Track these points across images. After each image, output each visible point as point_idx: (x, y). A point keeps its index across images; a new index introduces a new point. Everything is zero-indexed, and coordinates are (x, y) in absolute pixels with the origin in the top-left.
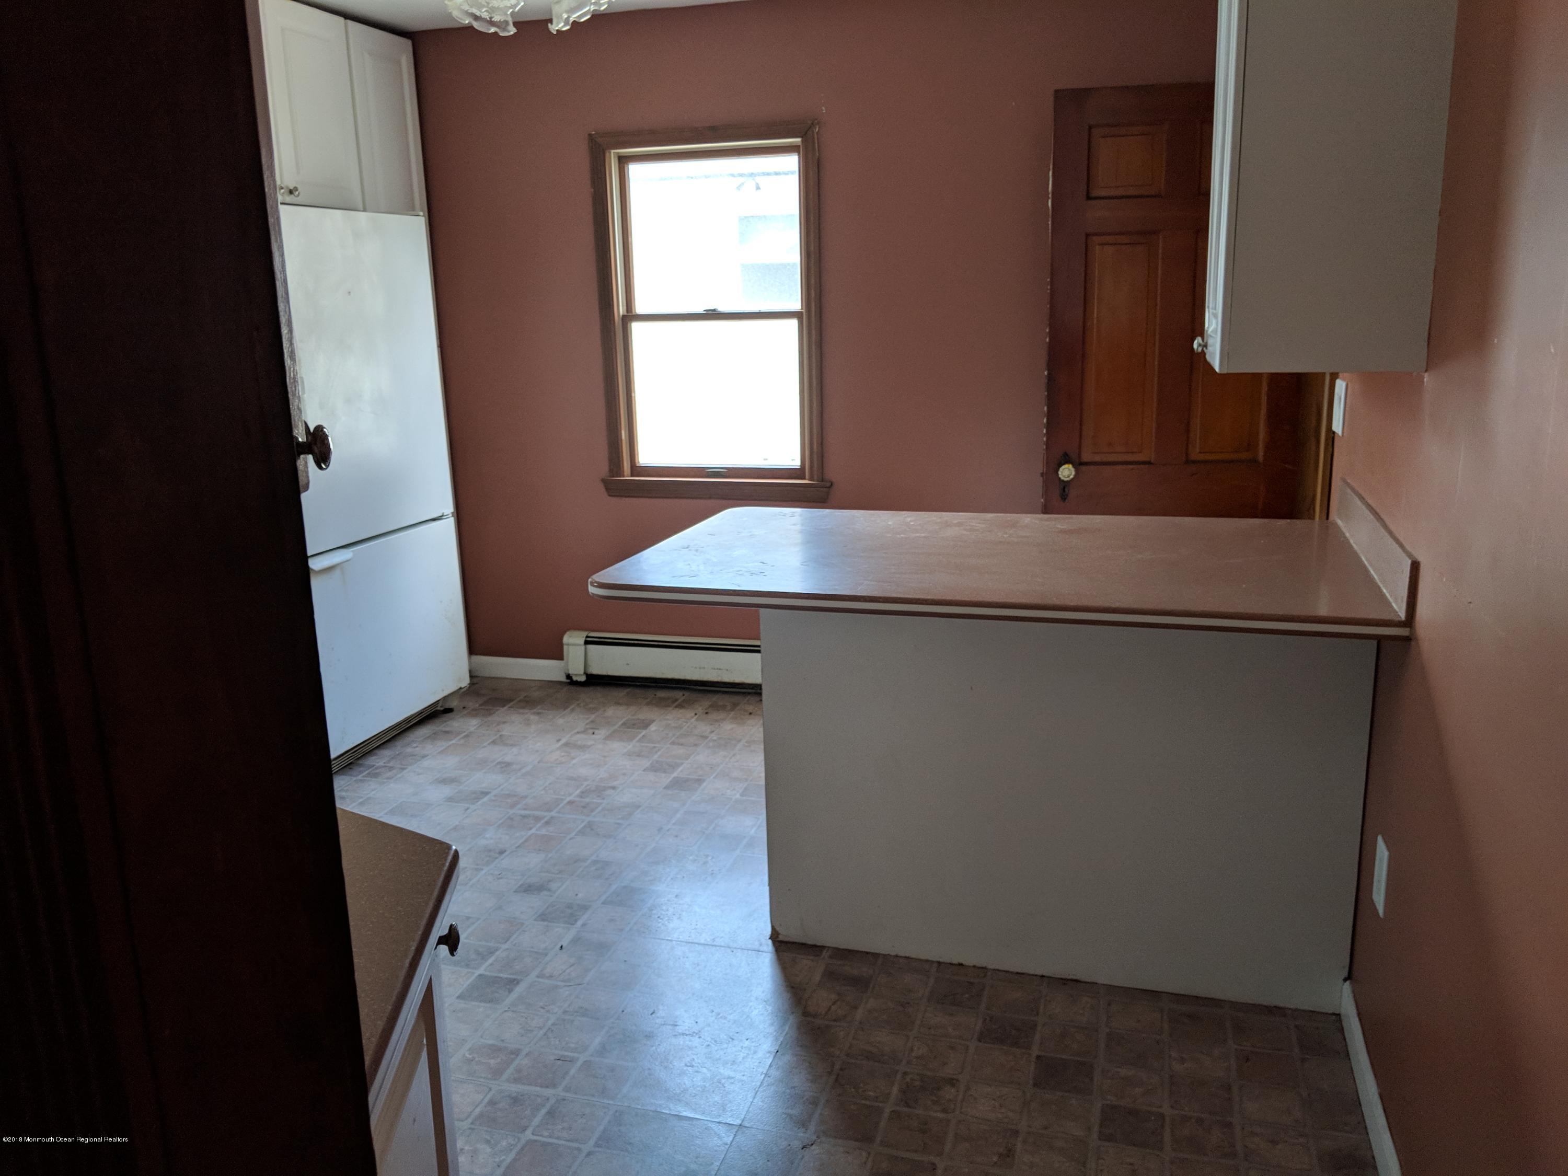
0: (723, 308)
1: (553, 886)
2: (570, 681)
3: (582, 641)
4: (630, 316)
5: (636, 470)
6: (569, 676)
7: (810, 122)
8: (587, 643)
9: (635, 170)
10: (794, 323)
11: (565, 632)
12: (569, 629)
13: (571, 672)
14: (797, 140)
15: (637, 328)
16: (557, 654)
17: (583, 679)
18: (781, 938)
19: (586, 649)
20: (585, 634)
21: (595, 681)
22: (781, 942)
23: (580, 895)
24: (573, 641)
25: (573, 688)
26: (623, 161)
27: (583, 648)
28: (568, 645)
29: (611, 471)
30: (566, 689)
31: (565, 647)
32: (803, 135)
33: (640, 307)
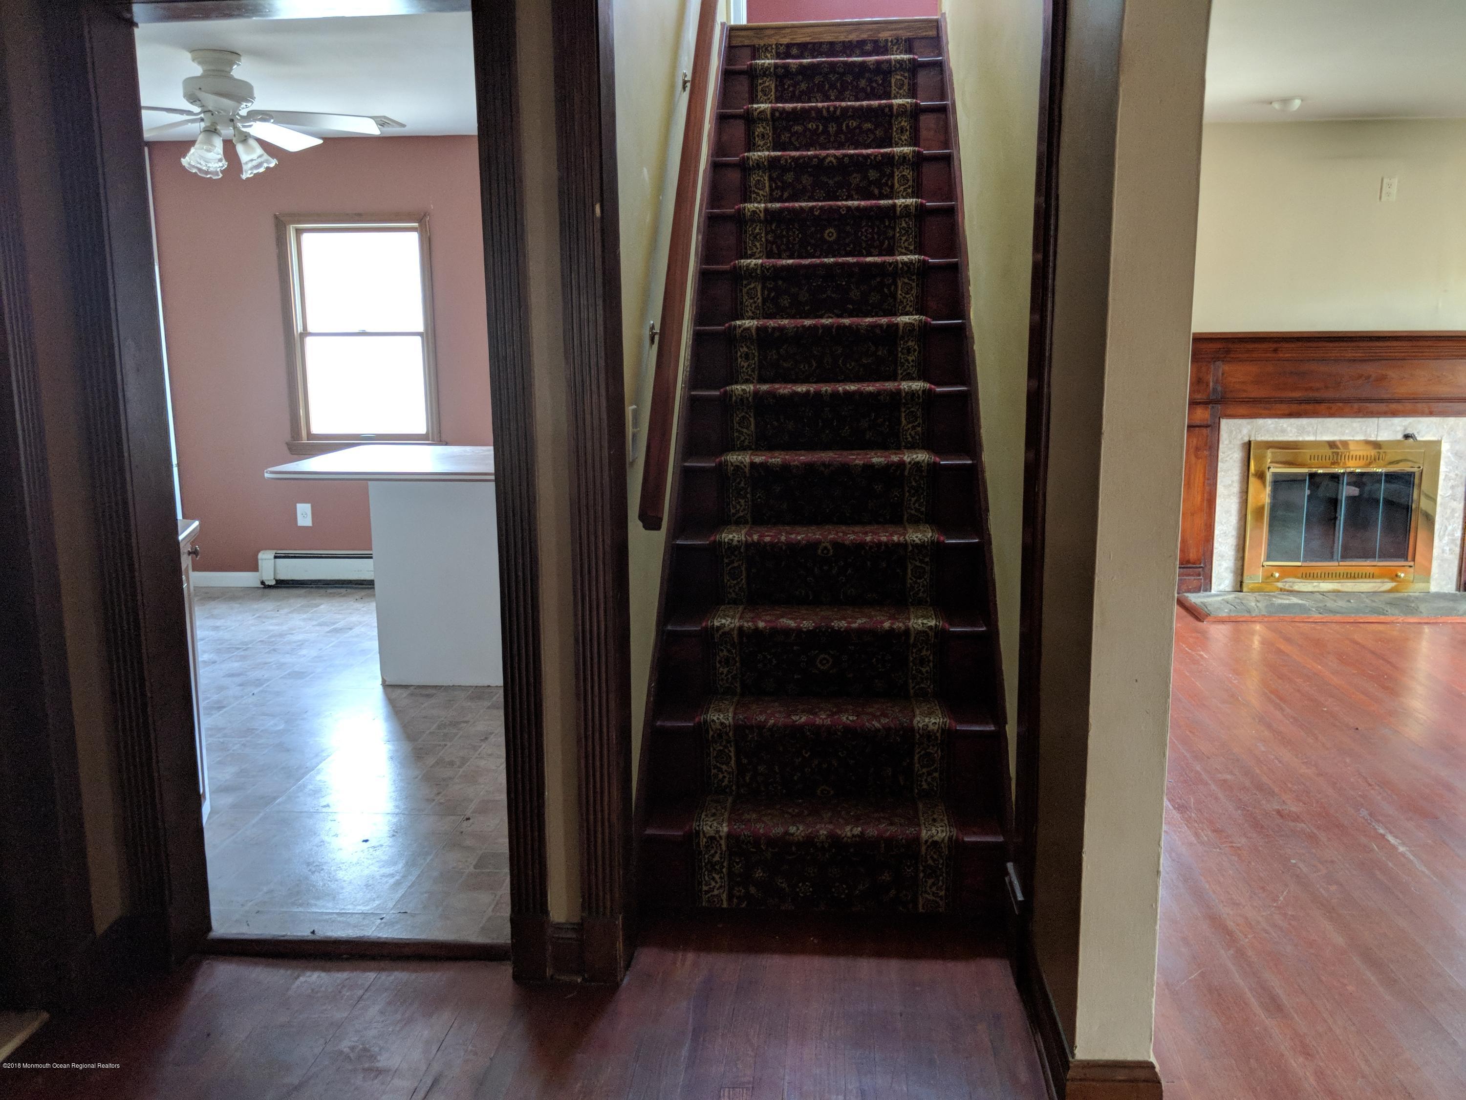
0: (368, 330)
1: (248, 673)
2: (265, 586)
3: (272, 557)
4: (305, 333)
5: (310, 436)
6: (263, 583)
7: (422, 214)
8: (276, 557)
9: (307, 239)
10: (418, 339)
11: (259, 552)
12: (262, 550)
13: (264, 578)
14: (416, 225)
15: (309, 340)
16: (254, 567)
17: (273, 583)
18: (387, 683)
19: (275, 562)
20: (274, 551)
21: (282, 584)
22: (388, 685)
23: (265, 676)
24: (266, 558)
25: (267, 591)
26: (299, 232)
27: (273, 561)
28: (262, 559)
29: (293, 437)
30: (260, 591)
31: (260, 562)
32: (420, 221)
33: (310, 329)
